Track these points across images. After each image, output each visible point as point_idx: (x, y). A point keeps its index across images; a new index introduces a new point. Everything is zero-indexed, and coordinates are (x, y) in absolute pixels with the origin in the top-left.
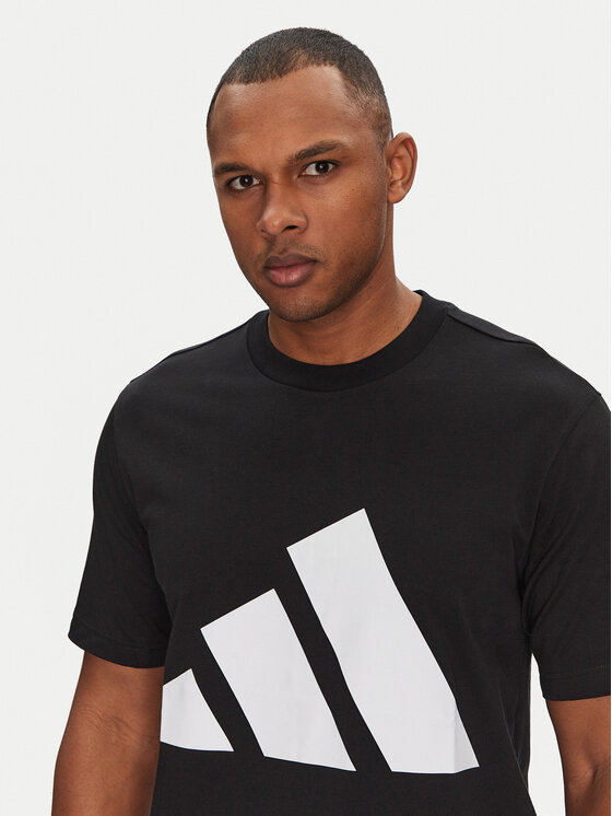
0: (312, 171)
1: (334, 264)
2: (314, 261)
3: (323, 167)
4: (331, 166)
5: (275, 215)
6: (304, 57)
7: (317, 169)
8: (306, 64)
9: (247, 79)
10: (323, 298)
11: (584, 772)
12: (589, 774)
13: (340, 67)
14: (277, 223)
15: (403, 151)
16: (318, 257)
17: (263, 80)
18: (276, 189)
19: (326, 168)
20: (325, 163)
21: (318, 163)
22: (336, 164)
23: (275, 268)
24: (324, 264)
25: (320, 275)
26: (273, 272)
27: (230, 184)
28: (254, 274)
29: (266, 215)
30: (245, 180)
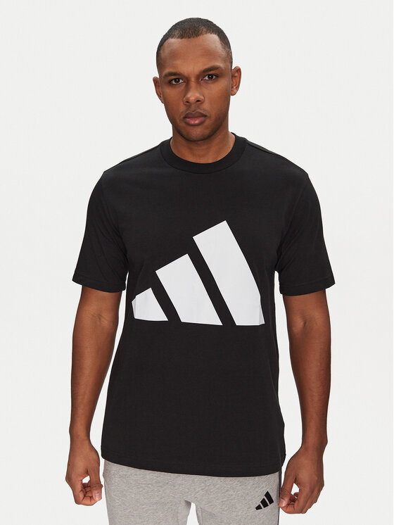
0: (207, 78)
1: (213, 118)
2: (205, 116)
3: (211, 77)
4: (214, 77)
5: (193, 95)
6: (205, 30)
7: (209, 77)
8: (206, 33)
9: (181, 37)
10: (207, 132)
11: (299, 323)
12: (302, 324)
13: (218, 35)
14: (193, 98)
15: (236, 74)
16: (208, 114)
17: (189, 38)
18: (193, 84)
19: (212, 77)
20: (212, 75)
21: (209, 75)
22: (217, 76)
23: (189, 118)
24: (210, 117)
25: (208, 122)
26: (188, 120)
27: (170, 82)
28: (178, 121)
29: (189, 95)
30: (177, 80)
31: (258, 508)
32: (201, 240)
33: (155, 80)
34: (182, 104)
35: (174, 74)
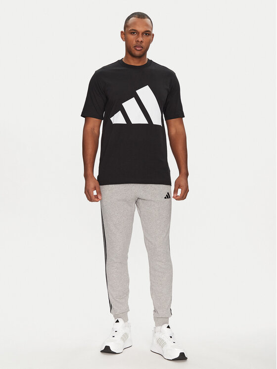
1: (144, 49)
2: (142, 48)
3: (146, 34)
10: (142, 54)
18: (140, 35)
22: (149, 35)
26: (136, 48)
27: (131, 33)
28: (132, 47)
29: (139, 39)
30: (134, 33)
31: (165, 198)
32: (139, 92)
33: (122, 32)
34: (134, 41)
35: (134, 30)
